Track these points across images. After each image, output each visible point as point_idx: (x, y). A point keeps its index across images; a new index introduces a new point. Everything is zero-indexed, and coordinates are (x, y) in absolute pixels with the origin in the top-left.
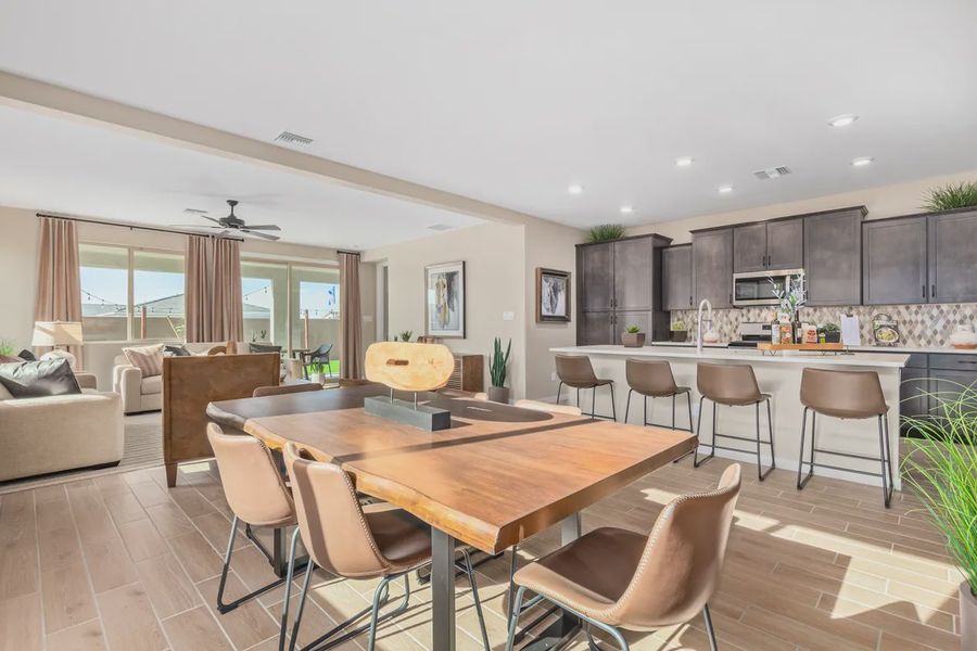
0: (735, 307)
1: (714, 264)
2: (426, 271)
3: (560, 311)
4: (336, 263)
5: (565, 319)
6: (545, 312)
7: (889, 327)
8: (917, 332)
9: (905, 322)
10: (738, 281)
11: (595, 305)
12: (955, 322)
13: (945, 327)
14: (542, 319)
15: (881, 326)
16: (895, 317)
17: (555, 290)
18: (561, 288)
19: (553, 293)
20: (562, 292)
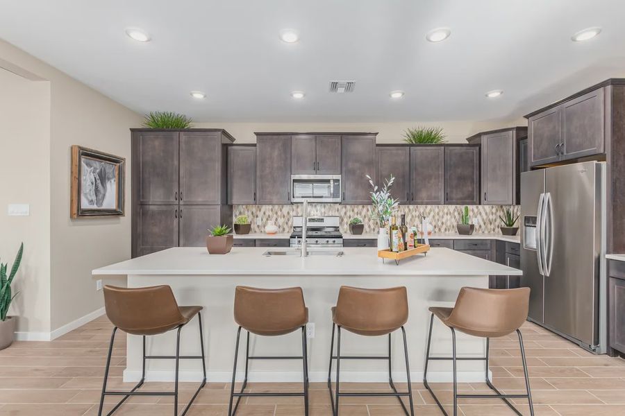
0: (292, 204)
1: (275, 165)
3: (110, 202)
5: (116, 213)
6: (85, 205)
10: (294, 181)
11: (156, 197)
12: (416, 217)
13: (411, 219)
14: (81, 214)
17: (103, 178)
18: (111, 176)
19: (99, 181)
20: (112, 181)
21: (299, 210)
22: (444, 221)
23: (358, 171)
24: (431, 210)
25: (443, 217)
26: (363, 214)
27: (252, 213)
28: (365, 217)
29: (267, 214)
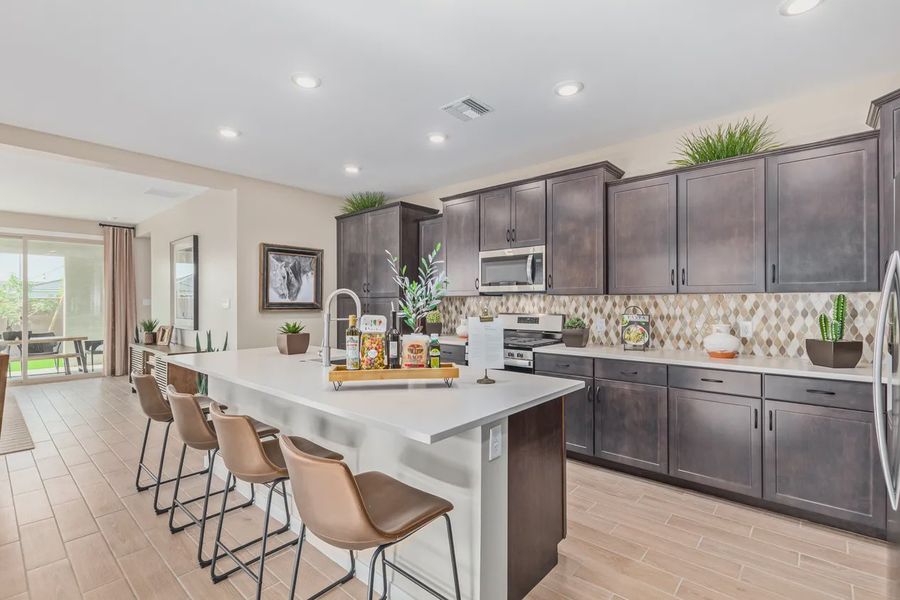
0: (482, 294)
1: (462, 241)
2: (172, 247)
3: (306, 296)
4: (101, 238)
5: (312, 307)
6: (274, 297)
7: (639, 323)
8: (675, 332)
9: (662, 318)
10: (485, 260)
14: (267, 306)
15: (631, 323)
16: (652, 311)
17: (297, 271)
18: (307, 269)
19: (292, 275)
20: (309, 274)
21: (510, 304)
22: (795, 329)
23: (573, 237)
24: (756, 305)
25: (791, 321)
26: (606, 311)
27: (456, 308)
28: (609, 317)
29: (472, 309)
